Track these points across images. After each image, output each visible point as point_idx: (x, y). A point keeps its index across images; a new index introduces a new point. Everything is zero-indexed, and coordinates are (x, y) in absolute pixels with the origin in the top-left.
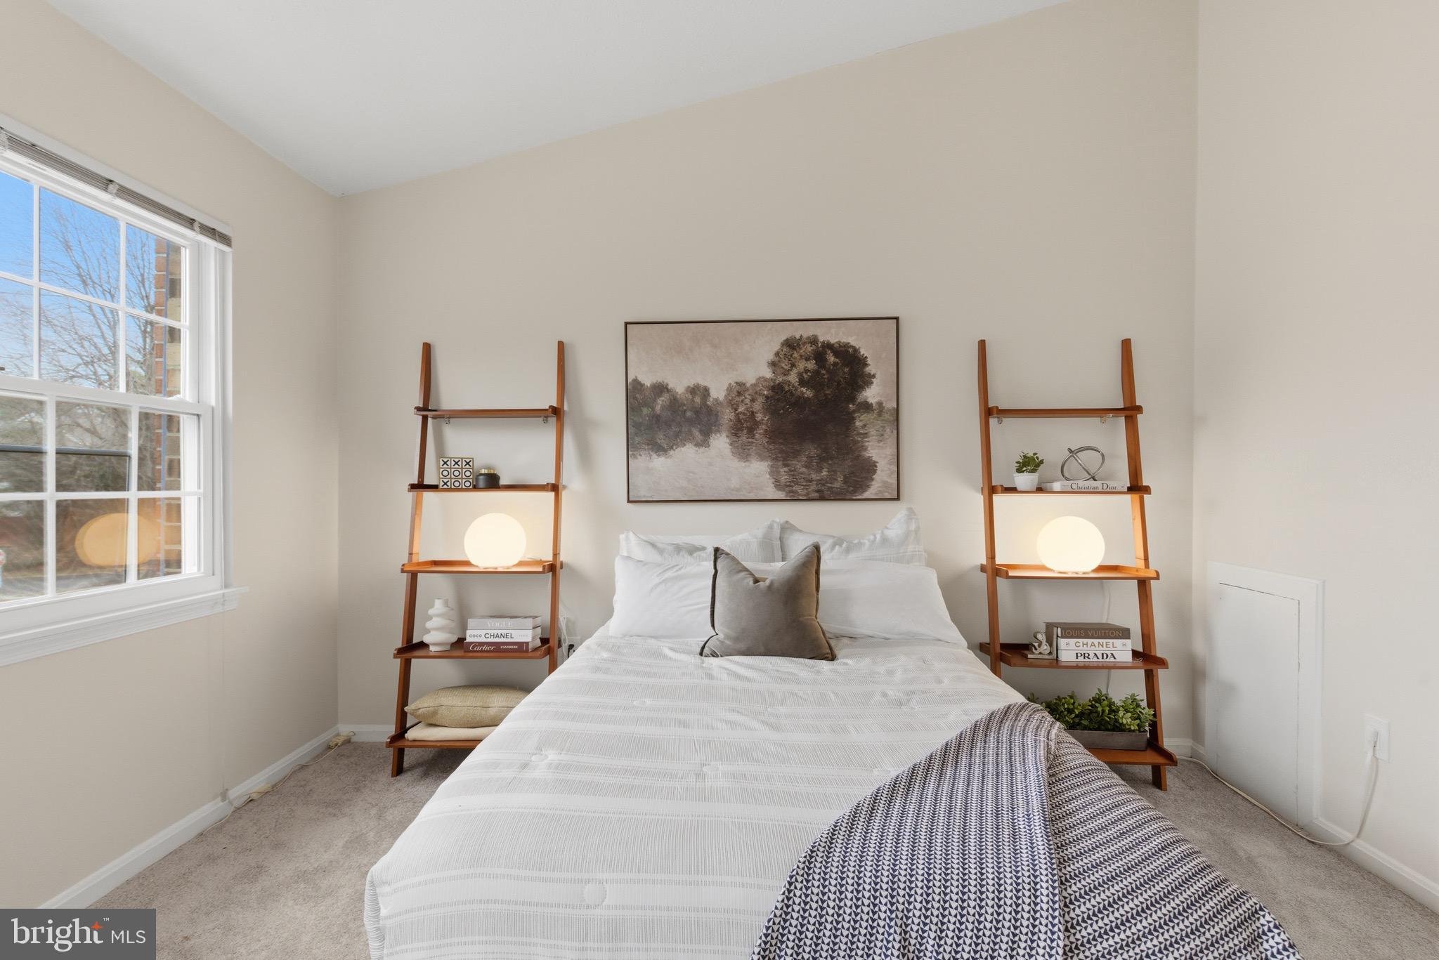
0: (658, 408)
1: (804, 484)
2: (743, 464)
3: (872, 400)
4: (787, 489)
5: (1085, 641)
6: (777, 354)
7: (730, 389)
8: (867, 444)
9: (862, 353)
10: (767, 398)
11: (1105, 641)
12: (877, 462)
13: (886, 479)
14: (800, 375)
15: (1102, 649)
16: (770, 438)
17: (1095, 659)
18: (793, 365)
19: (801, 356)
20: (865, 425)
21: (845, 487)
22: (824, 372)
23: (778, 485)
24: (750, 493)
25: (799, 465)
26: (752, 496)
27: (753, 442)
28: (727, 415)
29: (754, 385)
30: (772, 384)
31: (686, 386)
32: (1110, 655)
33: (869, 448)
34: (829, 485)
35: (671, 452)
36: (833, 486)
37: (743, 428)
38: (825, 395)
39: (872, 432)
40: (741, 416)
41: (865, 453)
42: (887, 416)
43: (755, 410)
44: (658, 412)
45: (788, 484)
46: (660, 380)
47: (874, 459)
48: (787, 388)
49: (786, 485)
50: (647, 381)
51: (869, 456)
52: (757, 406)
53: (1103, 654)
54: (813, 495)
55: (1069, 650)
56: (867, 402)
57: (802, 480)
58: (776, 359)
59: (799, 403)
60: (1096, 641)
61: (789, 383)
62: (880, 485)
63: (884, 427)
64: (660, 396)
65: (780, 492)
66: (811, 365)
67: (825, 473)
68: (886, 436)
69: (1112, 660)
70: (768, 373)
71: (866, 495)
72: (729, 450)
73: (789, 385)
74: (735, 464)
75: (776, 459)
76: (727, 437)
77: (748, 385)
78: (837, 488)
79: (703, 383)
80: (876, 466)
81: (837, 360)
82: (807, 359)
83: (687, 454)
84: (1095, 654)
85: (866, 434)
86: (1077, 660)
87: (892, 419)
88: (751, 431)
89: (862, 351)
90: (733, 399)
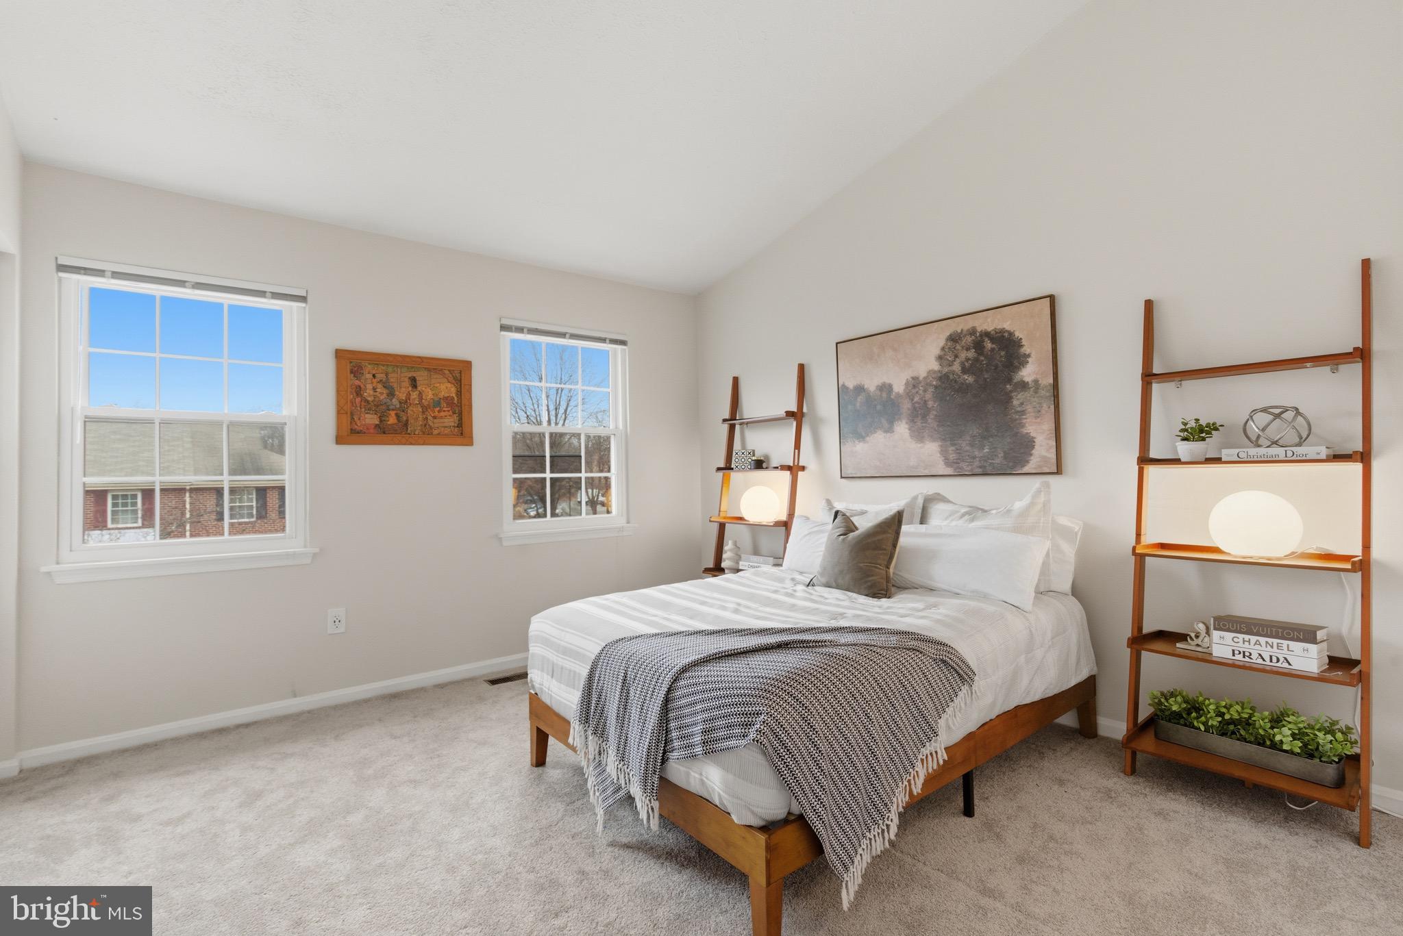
0: (858, 404)
1: (968, 461)
2: (919, 445)
3: (1028, 379)
4: (956, 465)
5: (1247, 637)
6: (943, 349)
7: (907, 384)
8: (1024, 421)
9: (1016, 336)
10: (936, 387)
11: (1275, 641)
12: (1035, 438)
13: (1044, 453)
14: (962, 364)
15: (1271, 650)
16: (939, 422)
17: (1260, 661)
18: (956, 356)
19: (963, 347)
20: (1022, 404)
21: (1006, 463)
22: (982, 358)
23: (948, 463)
24: (924, 470)
25: (964, 444)
26: (927, 472)
27: (926, 427)
28: (906, 406)
29: (925, 378)
30: (939, 375)
31: (876, 385)
32: (1282, 659)
33: (1027, 425)
34: (990, 461)
35: (868, 438)
36: (994, 462)
37: (918, 414)
38: (985, 379)
39: (1029, 408)
40: (917, 405)
41: (1022, 430)
42: (1042, 393)
43: (927, 399)
44: (858, 408)
45: (955, 461)
46: (859, 383)
47: (1031, 434)
48: (951, 377)
49: (954, 462)
50: (850, 385)
51: (1027, 433)
52: (928, 396)
53: (1271, 657)
54: (976, 470)
55: (1223, 645)
56: (1024, 382)
57: (967, 457)
58: (942, 353)
59: (963, 389)
60: (1263, 640)
61: (953, 373)
62: (1038, 460)
63: (1040, 403)
64: (859, 395)
65: (949, 469)
66: (971, 354)
67: (986, 450)
68: (1043, 412)
69: (1286, 665)
70: (935, 366)
71: (1026, 470)
72: (908, 434)
73: (953, 374)
74: (913, 445)
75: (944, 440)
76: (907, 423)
77: (921, 378)
78: (998, 464)
79: (888, 381)
80: (1034, 442)
81: (994, 346)
82: (968, 349)
83: (879, 438)
84: (1260, 655)
85: (1023, 411)
86: (1234, 658)
87: (1048, 394)
88: (924, 417)
89: (1017, 334)
90: (910, 392)
